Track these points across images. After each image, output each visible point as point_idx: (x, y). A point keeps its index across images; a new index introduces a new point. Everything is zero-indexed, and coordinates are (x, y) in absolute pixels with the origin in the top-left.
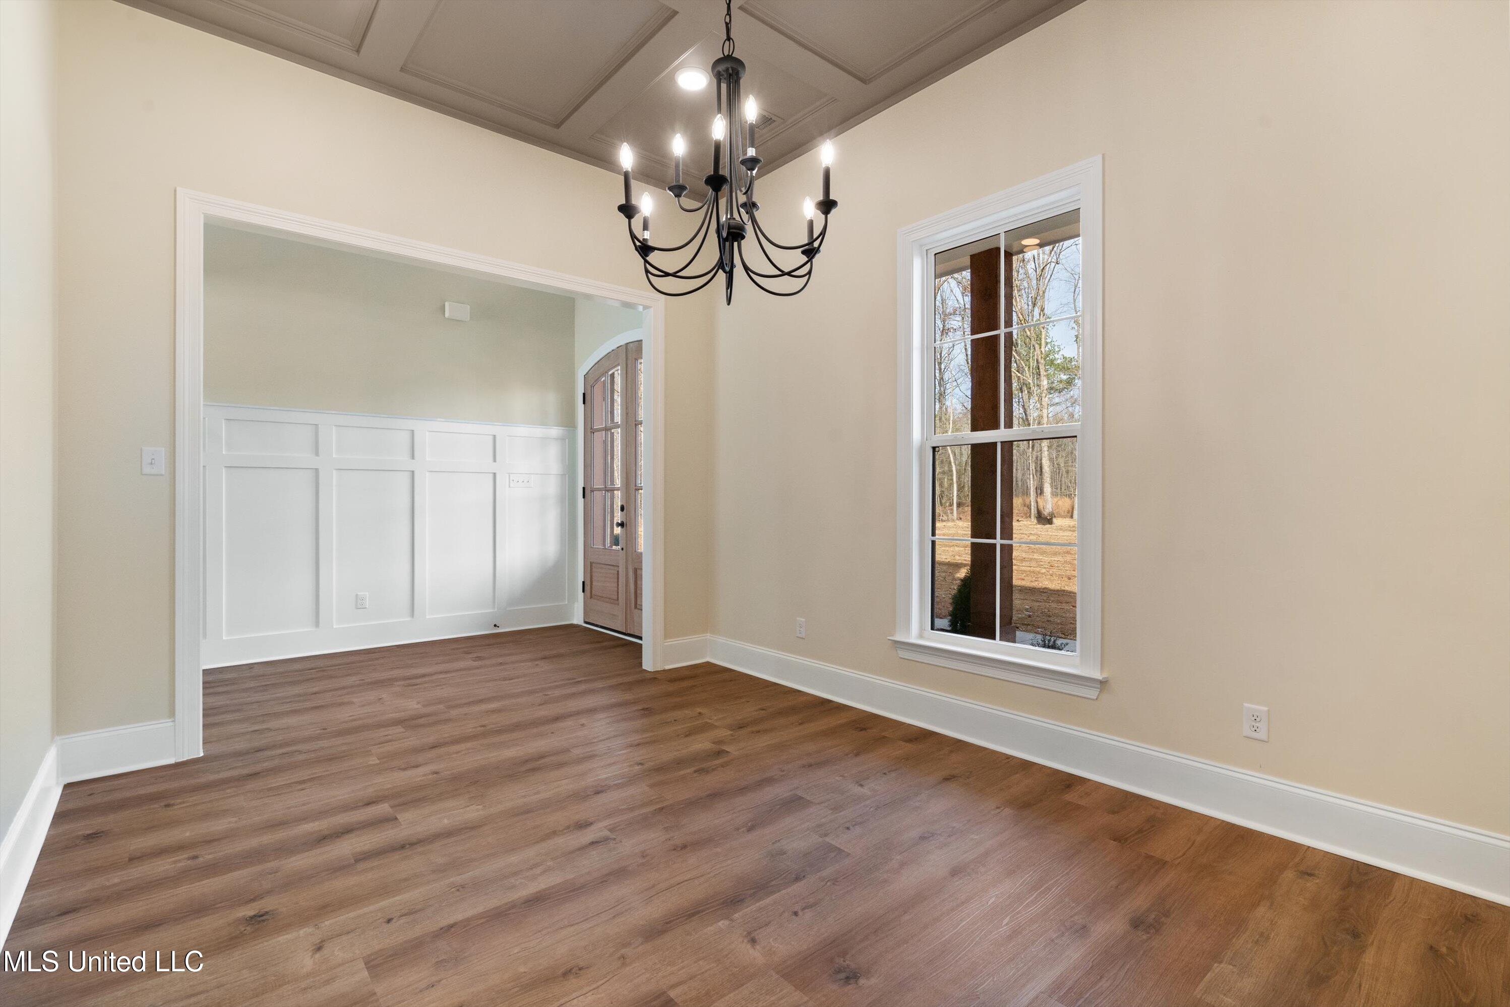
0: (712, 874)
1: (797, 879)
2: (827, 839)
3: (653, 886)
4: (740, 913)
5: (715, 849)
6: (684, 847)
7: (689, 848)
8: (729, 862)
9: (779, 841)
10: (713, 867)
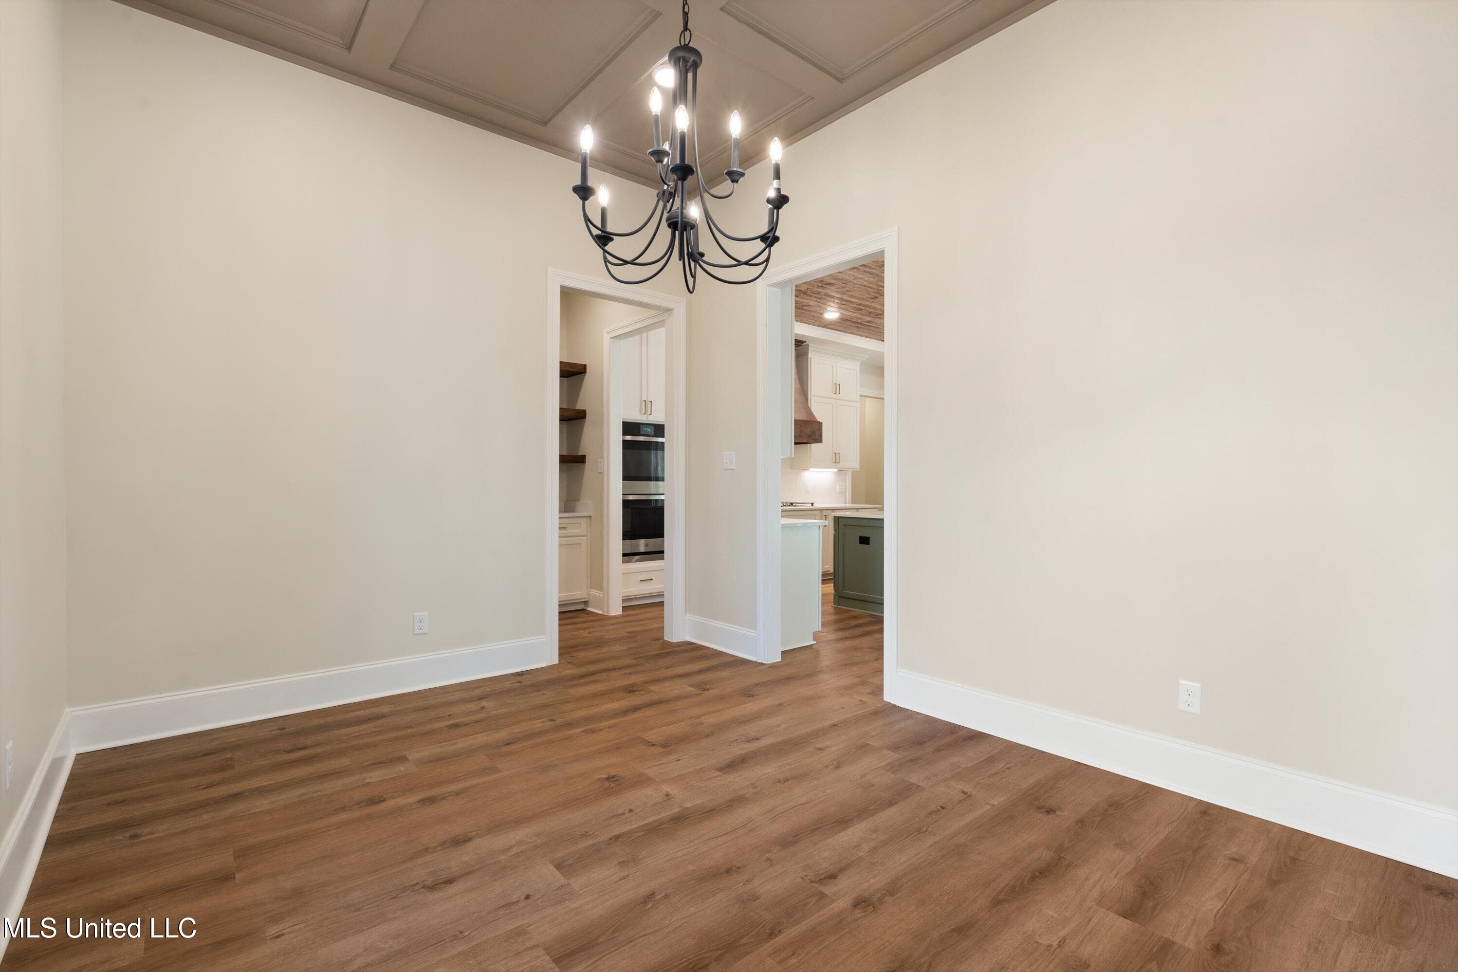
0: (697, 842)
1: (618, 837)
2: (562, 880)
3: (750, 831)
4: (674, 811)
5: (695, 869)
6: (728, 871)
7: (723, 869)
8: (680, 854)
9: (621, 879)
10: (697, 848)
